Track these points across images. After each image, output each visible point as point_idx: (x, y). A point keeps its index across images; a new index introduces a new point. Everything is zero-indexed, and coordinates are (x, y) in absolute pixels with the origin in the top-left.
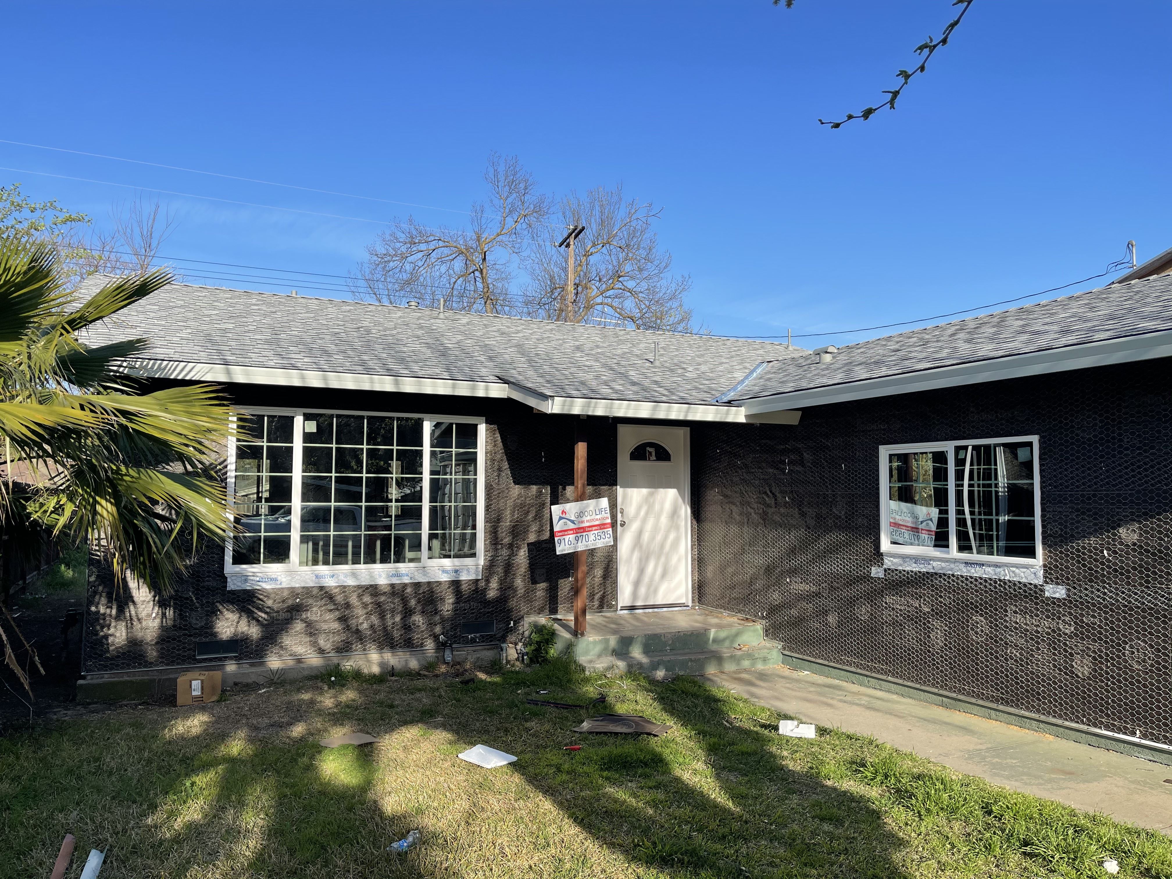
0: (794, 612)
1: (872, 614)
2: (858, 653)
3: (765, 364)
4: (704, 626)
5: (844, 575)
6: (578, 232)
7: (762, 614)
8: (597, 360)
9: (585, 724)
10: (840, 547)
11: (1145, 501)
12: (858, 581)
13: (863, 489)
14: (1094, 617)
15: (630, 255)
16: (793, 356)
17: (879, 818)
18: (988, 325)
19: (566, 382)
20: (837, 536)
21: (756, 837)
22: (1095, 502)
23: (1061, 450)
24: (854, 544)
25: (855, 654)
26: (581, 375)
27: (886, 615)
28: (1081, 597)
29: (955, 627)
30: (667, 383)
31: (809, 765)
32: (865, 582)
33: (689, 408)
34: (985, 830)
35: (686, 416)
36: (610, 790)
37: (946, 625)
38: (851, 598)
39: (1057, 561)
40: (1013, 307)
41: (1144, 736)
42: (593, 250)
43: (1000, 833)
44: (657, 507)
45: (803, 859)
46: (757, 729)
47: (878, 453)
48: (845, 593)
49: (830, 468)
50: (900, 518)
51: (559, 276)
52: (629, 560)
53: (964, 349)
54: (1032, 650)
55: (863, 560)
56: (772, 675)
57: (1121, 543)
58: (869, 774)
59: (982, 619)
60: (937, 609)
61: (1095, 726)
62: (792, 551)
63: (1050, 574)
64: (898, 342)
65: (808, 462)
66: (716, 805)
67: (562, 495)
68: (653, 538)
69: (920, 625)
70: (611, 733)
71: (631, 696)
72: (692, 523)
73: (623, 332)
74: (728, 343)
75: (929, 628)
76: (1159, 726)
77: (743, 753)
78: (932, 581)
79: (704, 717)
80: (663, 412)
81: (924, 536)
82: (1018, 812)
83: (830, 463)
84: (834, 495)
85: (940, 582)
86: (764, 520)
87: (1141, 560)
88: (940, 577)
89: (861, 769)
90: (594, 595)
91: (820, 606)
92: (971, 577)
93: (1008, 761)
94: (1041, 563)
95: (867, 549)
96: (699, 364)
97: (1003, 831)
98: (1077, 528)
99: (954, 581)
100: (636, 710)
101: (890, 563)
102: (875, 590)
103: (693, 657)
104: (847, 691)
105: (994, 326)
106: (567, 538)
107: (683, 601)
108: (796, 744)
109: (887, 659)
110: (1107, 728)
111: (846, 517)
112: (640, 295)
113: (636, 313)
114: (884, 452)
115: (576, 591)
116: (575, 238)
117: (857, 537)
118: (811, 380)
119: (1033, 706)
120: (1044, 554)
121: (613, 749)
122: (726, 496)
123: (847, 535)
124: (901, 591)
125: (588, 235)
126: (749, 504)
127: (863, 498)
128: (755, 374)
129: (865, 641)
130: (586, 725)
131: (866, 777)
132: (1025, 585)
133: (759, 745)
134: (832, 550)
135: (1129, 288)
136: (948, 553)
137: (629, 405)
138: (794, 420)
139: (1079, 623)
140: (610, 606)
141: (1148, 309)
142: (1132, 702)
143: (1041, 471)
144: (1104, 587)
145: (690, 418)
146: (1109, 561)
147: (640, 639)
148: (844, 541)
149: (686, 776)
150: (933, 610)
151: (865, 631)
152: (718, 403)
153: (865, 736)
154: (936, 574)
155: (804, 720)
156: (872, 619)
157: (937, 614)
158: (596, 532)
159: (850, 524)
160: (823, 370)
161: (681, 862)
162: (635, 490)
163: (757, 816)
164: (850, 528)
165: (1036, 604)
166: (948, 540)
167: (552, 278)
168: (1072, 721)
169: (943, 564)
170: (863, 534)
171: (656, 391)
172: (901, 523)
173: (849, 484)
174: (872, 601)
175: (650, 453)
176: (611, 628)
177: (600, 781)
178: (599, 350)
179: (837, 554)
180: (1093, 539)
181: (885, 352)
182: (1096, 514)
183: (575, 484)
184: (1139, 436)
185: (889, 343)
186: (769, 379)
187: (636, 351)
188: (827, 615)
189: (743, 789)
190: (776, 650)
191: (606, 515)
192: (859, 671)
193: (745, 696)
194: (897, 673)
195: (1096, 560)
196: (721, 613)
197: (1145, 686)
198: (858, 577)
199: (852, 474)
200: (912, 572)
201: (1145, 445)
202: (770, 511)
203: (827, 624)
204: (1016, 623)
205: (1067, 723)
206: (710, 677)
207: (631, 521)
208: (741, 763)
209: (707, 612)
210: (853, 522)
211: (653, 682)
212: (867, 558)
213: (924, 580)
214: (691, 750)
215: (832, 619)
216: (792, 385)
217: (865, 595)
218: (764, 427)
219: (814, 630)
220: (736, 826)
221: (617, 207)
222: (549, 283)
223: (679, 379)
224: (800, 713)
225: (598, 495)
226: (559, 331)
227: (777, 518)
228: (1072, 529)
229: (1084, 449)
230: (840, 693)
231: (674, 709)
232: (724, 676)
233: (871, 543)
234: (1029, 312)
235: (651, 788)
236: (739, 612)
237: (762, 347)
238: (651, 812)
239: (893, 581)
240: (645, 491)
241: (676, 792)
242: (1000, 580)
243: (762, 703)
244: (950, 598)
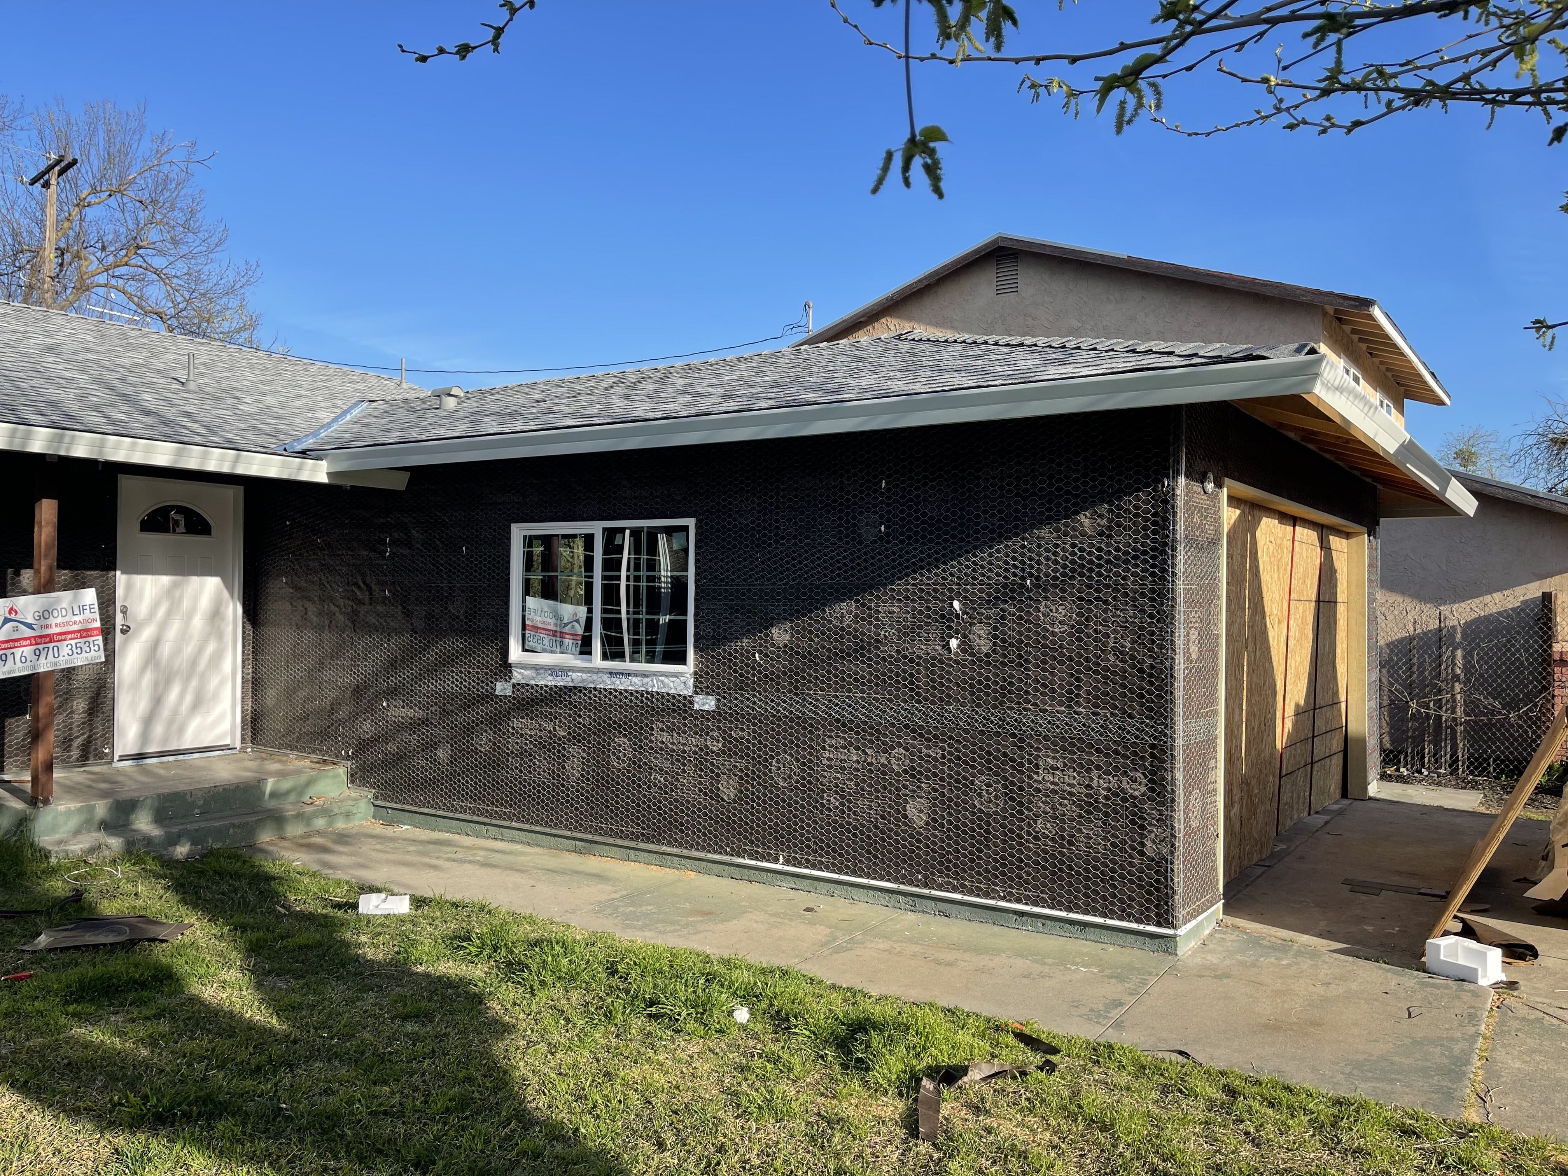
0: (392, 747)
1: (494, 744)
2: (476, 795)
3: (365, 404)
4: (257, 775)
5: (461, 694)
6: (65, 166)
7: (347, 753)
8: (83, 371)
9: (42, 938)
10: (457, 658)
11: (798, 598)
12: (478, 702)
13: (489, 580)
14: (742, 730)
15: (158, 217)
16: (406, 396)
17: (480, 1003)
18: (651, 381)
19: (22, 400)
20: (453, 643)
21: (307, 1059)
22: (749, 598)
23: (718, 537)
24: (474, 653)
25: (471, 797)
26: (53, 392)
27: (513, 744)
28: (730, 708)
29: (594, 752)
30: (207, 418)
31: (396, 949)
32: (487, 702)
33: (238, 457)
34: (608, 994)
35: (234, 467)
36: (78, 1031)
37: (584, 751)
38: (469, 724)
39: (708, 667)
40: (679, 363)
41: (787, 862)
42: (92, 199)
43: (623, 996)
44: (186, 604)
45: (372, 1077)
46: (329, 911)
47: (509, 533)
48: (462, 718)
49: (446, 551)
50: (539, 619)
51: (31, 233)
52: (135, 685)
53: (619, 406)
54: (677, 774)
55: (486, 674)
56: (357, 834)
57: (773, 645)
58: (473, 949)
59: (625, 740)
60: (574, 731)
61: (739, 855)
62: (393, 665)
63: (701, 682)
64: (543, 391)
65: (418, 542)
66: (251, 1026)
67: (13, 584)
68: (177, 651)
69: (554, 754)
70: (87, 946)
71: (129, 888)
72: (244, 627)
73: (138, 333)
74: (313, 369)
75: (564, 756)
76: (802, 849)
77: (300, 947)
78: (570, 697)
79: (246, 904)
80: (193, 459)
81: (568, 641)
82: (646, 968)
83: (446, 545)
84: (450, 588)
85: (580, 697)
86: (354, 622)
87: (791, 663)
88: (580, 691)
89: (464, 944)
90: (71, 740)
91: (427, 737)
92: (616, 690)
93: (644, 908)
94: (692, 670)
95: (492, 659)
96: (263, 394)
97: (627, 992)
98: (730, 628)
99: (595, 696)
100: (135, 907)
101: (519, 677)
102: (500, 712)
103: (236, 821)
104: (459, 846)
105: (655, 383)
106: (18, 652)
107: (227, 741)
108: (380, 924)
109: (511, 800)
110: (751, 857)
111: (466, 618)
112: (175, 281)
113: (167, 307)
114: (518, 532)
115: (36, 735)
116: (60, 173)
117: (479, 644)
118: (424, 430)
119: (676, 840)
120: (696, 660)
121: (87, 970)
122: (297, 588)
123: (466, 641)
124: (532, 712)
125: (83, 174)
126: (332, 600)
127: (489, 592)
128: (348, 417)
129: (484, 778)
130: (43, 940)
131: (469, 954)
132: (674, 697)
133: (326, 933)
134: (447, 661)
135: (799, 354)
136: (590, 661)
137: (134, 444)
138: (400, 483)
139: (727, 738)
140: (100, 756)
141: (812, 379)
142: (777, 824)
143: (697, 561)
144: (754, 696)
145: (240, 470)
146: (760, 665)
147: (149, 802)
148: (462, 649)
149: (209, 993)
150: (569, 734)
151: (485, 767)
152: (286, 452)
153: (476, 900)
154: (575, 688)
155: (396, 890)
156: (494, 750)
157: (574, 738)
158: (73, 642)
159: (470, 626)
160: (443, 418)
161: (187, 1116)
162: (149, 578)
163: (312, 1031)
164: (470, 632)
165: (685, 718)
166: (591, 646)
167: (15, 234)
168: (715, 852)
169: (584, 676)
170: (488, 639)
171: (185, 427)
172: (540, 625)
173: (471, 574)
174: (495, 726)
175: (176, 523)
176: (100, 790)
177: (63, 1020)
178: (91, 356)
179: (453, 666)
180: (745, 640)
181: (526, 401)
182: (749, 611)
183: (36, 566)
184: (795, 523)
185: (533, 391)
186: (367, 425)
187: (157, 364)
188: (436, 749)
189: (295, 998)
190: (365, 800)
191: (92, 616)
192: (476, 818)
193: (314, 868)
194: (523, 816)
195: (747, 665)
196: (287, 755)
197: (790, 805)
198: (478, 696)
199: (476, 559)
200: (547, 686)
201: (800, 534)
202: (363, 609)
203: (435, 760)
204: (663, 742)
205: (710, 856)
206: (264, 846)
207: (141, 625)
208: (297, 961)
209: (264, 755)
210: (475, 623)
211: (169, 863)
212: (491, 671)
213: (560, 696)
214: (221, 954)
215: (442, 754)
216: (397, 434)
217: (487, 720)
218: (356, 490)
219: (418, 769)
220: (280, 1049)
221: (137, 137)
222: (10, 241)
223: (228, 413)
224: (392, 882)
225: (81, 584)
226: (17, 318)
227: (372, 619)
228: (725, 630)
229: (741, 536)
230: (449, 849)
231: (200, 898)
232: (285, 844)
233: (497, 650)
234: (695, 369)
235: (148, 1018)
236: (314, 752)
237: (364, 380)
238: (145, 1052)
239: (523, 699)
240: (165, 580)
241: (189, 1019)
242: (647, 692)
243: (340, 875)
244: (590, 717)
